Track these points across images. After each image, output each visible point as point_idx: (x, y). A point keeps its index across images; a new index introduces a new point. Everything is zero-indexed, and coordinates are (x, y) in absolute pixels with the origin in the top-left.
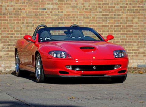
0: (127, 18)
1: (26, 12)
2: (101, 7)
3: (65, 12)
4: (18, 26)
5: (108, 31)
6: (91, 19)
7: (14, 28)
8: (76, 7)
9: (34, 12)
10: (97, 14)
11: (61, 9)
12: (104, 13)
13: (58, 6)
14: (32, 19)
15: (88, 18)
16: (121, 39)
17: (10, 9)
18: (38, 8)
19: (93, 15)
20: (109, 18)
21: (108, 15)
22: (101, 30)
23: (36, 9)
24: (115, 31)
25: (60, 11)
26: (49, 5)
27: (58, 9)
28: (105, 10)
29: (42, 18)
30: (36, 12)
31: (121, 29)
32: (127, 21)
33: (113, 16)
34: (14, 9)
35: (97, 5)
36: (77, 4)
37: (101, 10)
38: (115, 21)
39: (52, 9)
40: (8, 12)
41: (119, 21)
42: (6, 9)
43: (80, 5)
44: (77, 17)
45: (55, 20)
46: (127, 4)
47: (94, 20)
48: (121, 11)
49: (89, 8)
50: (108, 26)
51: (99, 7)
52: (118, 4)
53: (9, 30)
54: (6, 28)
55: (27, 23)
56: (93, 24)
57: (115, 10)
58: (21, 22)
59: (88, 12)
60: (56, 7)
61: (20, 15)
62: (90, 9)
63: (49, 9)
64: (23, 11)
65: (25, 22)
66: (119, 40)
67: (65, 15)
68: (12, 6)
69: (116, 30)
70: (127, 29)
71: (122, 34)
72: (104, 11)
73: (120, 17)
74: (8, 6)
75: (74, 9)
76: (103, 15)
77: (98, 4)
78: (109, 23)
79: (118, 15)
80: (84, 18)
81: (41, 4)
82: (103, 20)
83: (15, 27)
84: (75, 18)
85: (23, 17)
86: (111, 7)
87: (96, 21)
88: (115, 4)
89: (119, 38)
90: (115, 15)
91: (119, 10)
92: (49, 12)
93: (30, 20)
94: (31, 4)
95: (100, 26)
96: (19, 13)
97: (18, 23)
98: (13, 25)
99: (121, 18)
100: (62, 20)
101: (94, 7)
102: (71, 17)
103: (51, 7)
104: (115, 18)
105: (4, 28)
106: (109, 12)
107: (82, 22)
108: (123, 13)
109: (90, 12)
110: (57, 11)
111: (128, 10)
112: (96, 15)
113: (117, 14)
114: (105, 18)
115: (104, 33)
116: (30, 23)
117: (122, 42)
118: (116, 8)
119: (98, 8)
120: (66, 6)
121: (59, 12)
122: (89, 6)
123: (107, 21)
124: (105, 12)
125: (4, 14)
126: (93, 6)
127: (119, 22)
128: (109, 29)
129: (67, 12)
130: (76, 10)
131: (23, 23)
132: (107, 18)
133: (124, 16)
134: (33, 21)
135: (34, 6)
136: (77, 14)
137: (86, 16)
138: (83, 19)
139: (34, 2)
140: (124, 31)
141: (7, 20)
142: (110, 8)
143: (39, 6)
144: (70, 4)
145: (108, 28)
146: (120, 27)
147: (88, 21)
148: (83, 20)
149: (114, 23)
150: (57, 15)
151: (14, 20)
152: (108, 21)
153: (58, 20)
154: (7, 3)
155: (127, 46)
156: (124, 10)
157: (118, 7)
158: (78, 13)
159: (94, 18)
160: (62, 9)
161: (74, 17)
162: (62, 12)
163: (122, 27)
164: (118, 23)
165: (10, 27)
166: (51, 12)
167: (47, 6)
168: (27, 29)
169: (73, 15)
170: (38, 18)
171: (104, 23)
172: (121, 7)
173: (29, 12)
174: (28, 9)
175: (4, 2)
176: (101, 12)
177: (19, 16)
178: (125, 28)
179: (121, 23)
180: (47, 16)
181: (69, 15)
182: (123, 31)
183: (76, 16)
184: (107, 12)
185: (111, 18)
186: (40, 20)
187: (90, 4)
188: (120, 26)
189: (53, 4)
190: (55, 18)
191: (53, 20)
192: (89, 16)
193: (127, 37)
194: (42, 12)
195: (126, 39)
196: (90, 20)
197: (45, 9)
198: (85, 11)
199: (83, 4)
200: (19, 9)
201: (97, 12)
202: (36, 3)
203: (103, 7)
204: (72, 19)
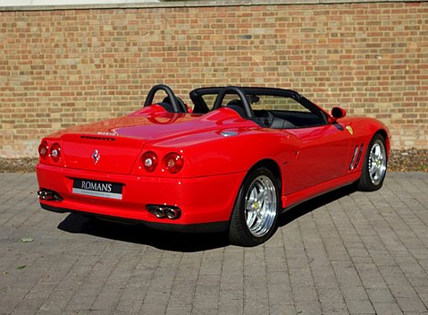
0: (419, 50)
1: (212, 43)
2: (365, 29)
3: (289, 42)
4: (197, 71)
5: (379, 78)
6: (344, 54)
7: (189, 76)
8: (313, 30)
9: (227, 43)
10: (355, 43)
11: (281, 36)
12: (371, 43)
13: (276, 30)
14: (224, 57)
15: (336, 52)
16: (404, 94)
17: (181, 38)
18: (236, 35)
19: (348, 46)
20: (381, 50)
21: (379, 46)
22: (365, 77)
23: (231, 37)
24: (393, 78)
25: (279, 39)
26: (257, 29)
27: (276, 36)
28: (373, 34)
29: (243, 53)
30: (232, 43)
31: (407, 72)
32: (419, 56)
33: (390, 48)
34: (189, 38)
35: (357, 26)
36: (315, 24)
37: (364, 36)
38: (393, 57)
39: (264, 36)
40: (176, 43)
41: (401, 56)
42: (173, 38)
43: (320, 27)
44: (315, 52)
45: (269, 58)
46: (420, 22)
47: (349, 57)
48: (405, 37)
49: (339, 32)
50: (379, 68)
51: (361, 29)
52: (400, 23)
53: (180, 79)
54: (173, 76)
55: (213, 65)
56: (347, 65)
57: (394, 35)
58: (203, 62)
59: (337, 41)
60: (271, 31)
61: (200, 49)
62: (342, 34)
63: (257, 37)
64: (207, 42)
65: (210, 63)
66: (402, 96)
67: (289, 47)
68: (184, 32)
69: (395, 75)
70: (419, 72)
71: (407, 83)
72: (371, 38)
73: (404, 48)
74: (176, 32)
75: (307, 36)
76: (368, 46)
77: (359, 24)
78: (380, 61)
79: (400, 45)
80: (329, 52)
81: (242, 26)
82: (368, 57)
83: (192, 73)
84: (311, 54)
85: (206, 54)
86: (385, 29)
87: (354, 57)
88: (394, 23)
89: (402, 92)
90: (393, 45)
91: (402, 34)
92: (257, 42)
93: (220, 59)
94: (221, 26)
95: (362, 68)
96: (199, 45)
97: (197, 65)
98: (187, 69)
99: (407, 51)
100: (284, 58)
101: (350, 29)
102: (302, 52)
103: (261, 31)
104: (393, 51)
105: (169, 76)
106: (382, 40)
107: (325, 61)
108: (410, 39)
109: (342, 40)
110: (273, 40)
111: (422, 33)
112: (354, 46)
113: (397, 42)
114: (372, 51)
115: (369, 82)
116: (219, 65)
117: (407, 99)
118: (395, 31)
119: (357, 32)
120: (291, 29)
121: (277, 42)
122: (339, 29)
123: (376, 57)
124: (373, 40)
125: (170, 49)
126: (346, 29)
127: (403, 59)
128: (380, 73)
129: (295, 41)
130: (312, 37)
131: (207, 65)
132: (376, 51)
133: (414, 46)
134: (225, 60)
135: (227, 32)
136: (315, 46)
137: (332, 49)
138: (326, 54)
139: (227, 24)
140: (413, 78)
141: (176, 60)
142: (384, 32)
143: (238, 32)
144: (300, 25)
145: (378, 71)
146: (403, 70)
147: (338, 59)
148: (328, 57)
149: (393, 62)
150: (274, 47)
151: (189, 59)
152: (380, 58)
153: (275, 59)
154: (174, 26)
155: (418, 107)
156: (412, 33)
157: (400, 28)
158: (317, 43)
159: (348, 51)
160: (285, 36)
161: (307, 52)
162: (283, 42)
163: (407, 69)
164: (400, 62)
165: (182, 73)
166: (262, 43)
167: (252, 31)
168: (214, 75)
169: (305, 46)
170: (235, 54)
171: (370, 62)
172: (407, 28)
173: (218, 43)
174: (215, 37)
175: (168, 25)
176: (364, 40)
177: (199, 52)
178: (414, 72)
179: (406, 61)
180: (254, 50)
181: (298, 47)
182: (409, 77)
183: (312, 49)
184: (377, 40)
185: (386, 51)
186: (238, 59)
187: (341, 24)
188: (405, 67)
189: (265, 25)
190: (269, 53)
191: (264, 59)
192: (339, 49)
193: (418, 88)
194: (243, 43)
195: (417, 94)
196: (341, 57)
197: (249, 37)
198: (330, 38)
199: (326, 24)
200: (199, 38)
201: (356, 41)
202: (232, 26)
203: (367, 29)
204: (304, 55)
